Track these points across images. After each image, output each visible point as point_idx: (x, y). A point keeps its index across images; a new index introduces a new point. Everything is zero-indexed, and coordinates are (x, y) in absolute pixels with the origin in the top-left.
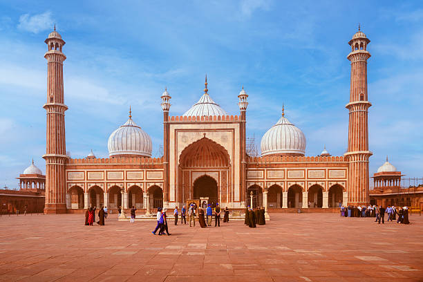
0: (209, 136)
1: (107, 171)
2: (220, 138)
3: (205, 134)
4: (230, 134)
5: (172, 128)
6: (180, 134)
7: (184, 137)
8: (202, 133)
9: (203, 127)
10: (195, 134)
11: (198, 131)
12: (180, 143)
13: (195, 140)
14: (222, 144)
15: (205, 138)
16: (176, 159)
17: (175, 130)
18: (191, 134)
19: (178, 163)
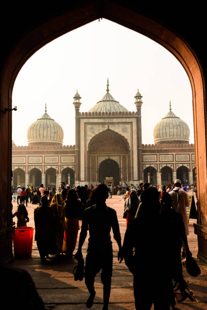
0: (113, 128)
1: (28, 156)
2: (121, 129)
3: (109, 127)
4: (129, 126)
5: (83, 121)
6: (89, 126)
7: (91, 128)
8: (106, 126)
9: (107, 120)
10: (101, 126)
11: (103, 124)
12: (89, 133)
13: (101, 131)
14: (123, 134)
15: (109, 129)
16: (85, 146)
17: (85, 123)
18: (97, 126)
19: (87, 149)
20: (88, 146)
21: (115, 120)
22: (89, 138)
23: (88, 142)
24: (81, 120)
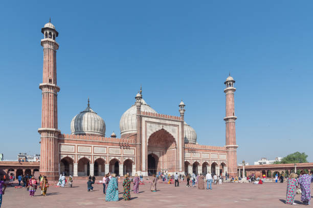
0: (166, 128)
1: (94, 147)
2: (171, 130)
3: (163, 127)
4: (176, 128)
5: (144, 119)
6: (148, 124)
7: (150, 126)
8: (161, 126)
9: (162, 121)
10: (157, 125)
11: (159, 124)
12: (148, 130)
13: (157, 130)
14: (172, 134)
15: (163, 129)
16: (146, 142)
17: (146, 121)
18: (155, 125)
19: (147, 144)
20: (147, 141)
21: (167, 122)
22: (149, 135)
23: (148, 138)
24: (143, 118)
